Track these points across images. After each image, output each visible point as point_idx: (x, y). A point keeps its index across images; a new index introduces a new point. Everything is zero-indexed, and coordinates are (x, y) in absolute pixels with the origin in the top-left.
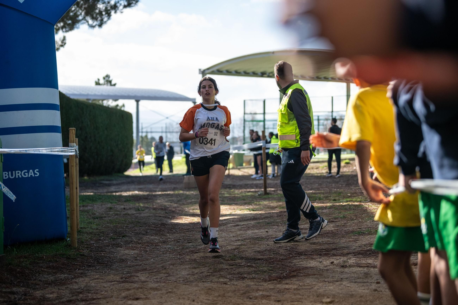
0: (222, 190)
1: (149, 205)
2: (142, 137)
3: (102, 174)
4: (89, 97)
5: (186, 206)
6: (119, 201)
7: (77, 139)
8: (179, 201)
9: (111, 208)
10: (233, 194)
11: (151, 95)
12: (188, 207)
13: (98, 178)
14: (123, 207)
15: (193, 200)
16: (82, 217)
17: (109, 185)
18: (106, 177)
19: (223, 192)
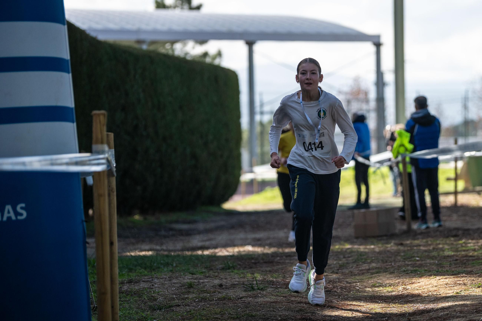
0: (438, 242)
1: (276, 278)
2: (262, 124)
3: (172, 209)
4: (142, 37)
5: (358, 278)
6: (210, 269)
7: (112, 135)
8: (341, 267)
9: (190, 286)
10: (464, 251)
11: (281, 30)
12: (361, 281)
13: (163, 218)
14: (217, 282)
15: (374, 265)
16: (127, 306)
17: (188, 234)
18: (183, 215)
19: (441, 246)
